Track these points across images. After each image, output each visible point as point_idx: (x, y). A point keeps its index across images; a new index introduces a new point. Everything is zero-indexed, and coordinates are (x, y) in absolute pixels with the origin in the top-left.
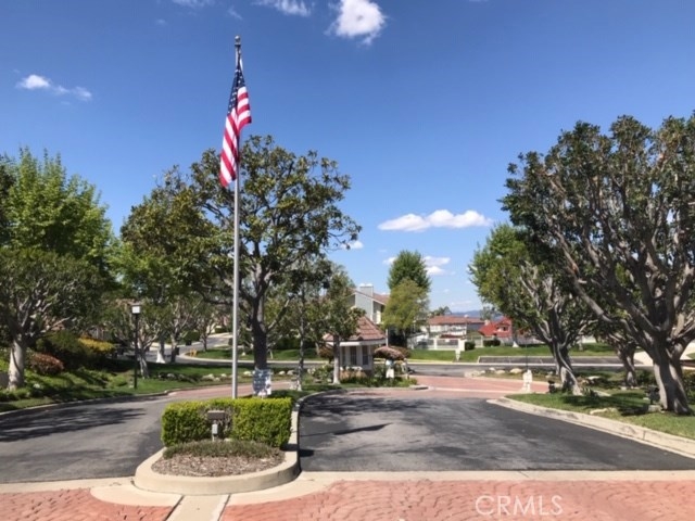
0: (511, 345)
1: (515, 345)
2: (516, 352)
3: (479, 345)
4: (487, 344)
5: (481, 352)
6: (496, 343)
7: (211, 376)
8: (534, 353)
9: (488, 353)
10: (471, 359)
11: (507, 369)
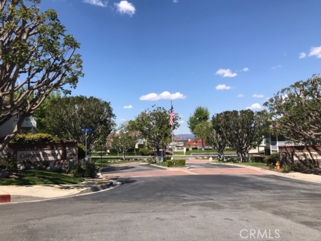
0: (202, 149)
1: (203, 149)
2: (203, 151)
3: (190, 149)
4: (193, 149)
5: (191, 152)
6: (196, 149)
7: (109, 161)
8: (210, 152)
9: (194, 152)
10: (189, 154)
11: (203, 157)
